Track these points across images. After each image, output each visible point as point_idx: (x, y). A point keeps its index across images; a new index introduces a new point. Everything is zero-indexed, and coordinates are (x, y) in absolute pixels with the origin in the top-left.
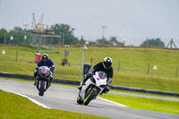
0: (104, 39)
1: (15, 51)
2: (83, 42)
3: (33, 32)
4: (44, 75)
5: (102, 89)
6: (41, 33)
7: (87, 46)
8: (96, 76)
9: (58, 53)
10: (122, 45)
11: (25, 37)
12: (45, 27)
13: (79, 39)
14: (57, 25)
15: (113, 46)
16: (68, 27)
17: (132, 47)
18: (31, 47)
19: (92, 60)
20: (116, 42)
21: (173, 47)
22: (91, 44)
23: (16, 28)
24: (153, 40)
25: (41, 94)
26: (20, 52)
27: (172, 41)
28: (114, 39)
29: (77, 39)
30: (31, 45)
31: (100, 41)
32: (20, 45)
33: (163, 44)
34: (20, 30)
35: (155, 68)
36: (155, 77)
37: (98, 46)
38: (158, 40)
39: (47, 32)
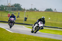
0: (32, 9)
1: (1, 13)
2: (24, 10)
3: (7, 6)
4: (12, 21)
5: (41, 28)
6: (10, 7)
7: (26, 11)
8: (39, 23)
9: (16, 13)
10: (38, 11)
11: (5, 8)
12: (11, 5)
13: (23, 9)
14: (15, 4)
15: (35, 11)
16: (19, 5)
17: (42, 11)
18: (6, 12)
19: (28, 16)
20: (36, 10)
21: (56, 11)
22: (27, 10)
23: (1, 5)
24: (49, 9)
25: (11, 28)
26: (3, 13)
27: (55, 10)
28: (35, 9)
29: (22, 9)
30: (7, 11)
31: (31, 9)
32: (3, 11)
34: (3, 6)
35: (50, 18)
37: (30, 11)
38: (51, 9)
39: (12, 6)
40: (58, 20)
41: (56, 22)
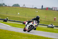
21: (25, 7)
27: (24, 5)
33: (19, 6)
35: (19, 14)
36: (18, 16)
38: (18, 4)
40: (26, 15)
41: (24, 17)
